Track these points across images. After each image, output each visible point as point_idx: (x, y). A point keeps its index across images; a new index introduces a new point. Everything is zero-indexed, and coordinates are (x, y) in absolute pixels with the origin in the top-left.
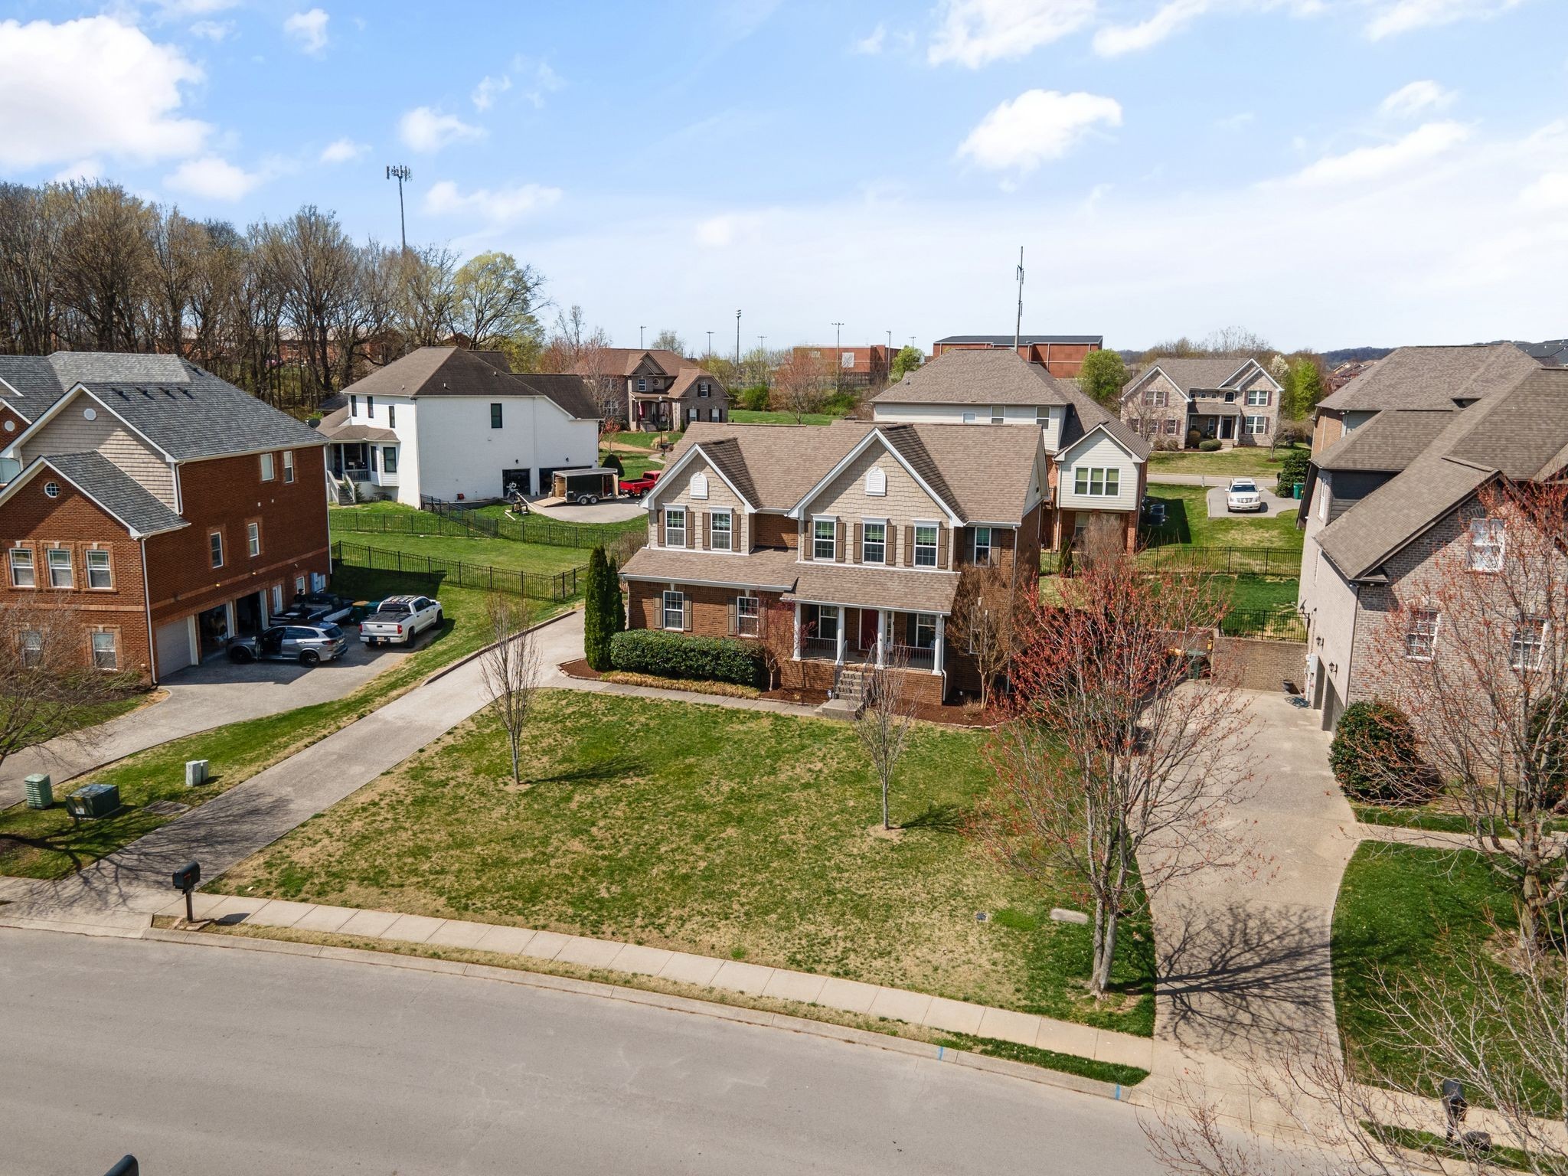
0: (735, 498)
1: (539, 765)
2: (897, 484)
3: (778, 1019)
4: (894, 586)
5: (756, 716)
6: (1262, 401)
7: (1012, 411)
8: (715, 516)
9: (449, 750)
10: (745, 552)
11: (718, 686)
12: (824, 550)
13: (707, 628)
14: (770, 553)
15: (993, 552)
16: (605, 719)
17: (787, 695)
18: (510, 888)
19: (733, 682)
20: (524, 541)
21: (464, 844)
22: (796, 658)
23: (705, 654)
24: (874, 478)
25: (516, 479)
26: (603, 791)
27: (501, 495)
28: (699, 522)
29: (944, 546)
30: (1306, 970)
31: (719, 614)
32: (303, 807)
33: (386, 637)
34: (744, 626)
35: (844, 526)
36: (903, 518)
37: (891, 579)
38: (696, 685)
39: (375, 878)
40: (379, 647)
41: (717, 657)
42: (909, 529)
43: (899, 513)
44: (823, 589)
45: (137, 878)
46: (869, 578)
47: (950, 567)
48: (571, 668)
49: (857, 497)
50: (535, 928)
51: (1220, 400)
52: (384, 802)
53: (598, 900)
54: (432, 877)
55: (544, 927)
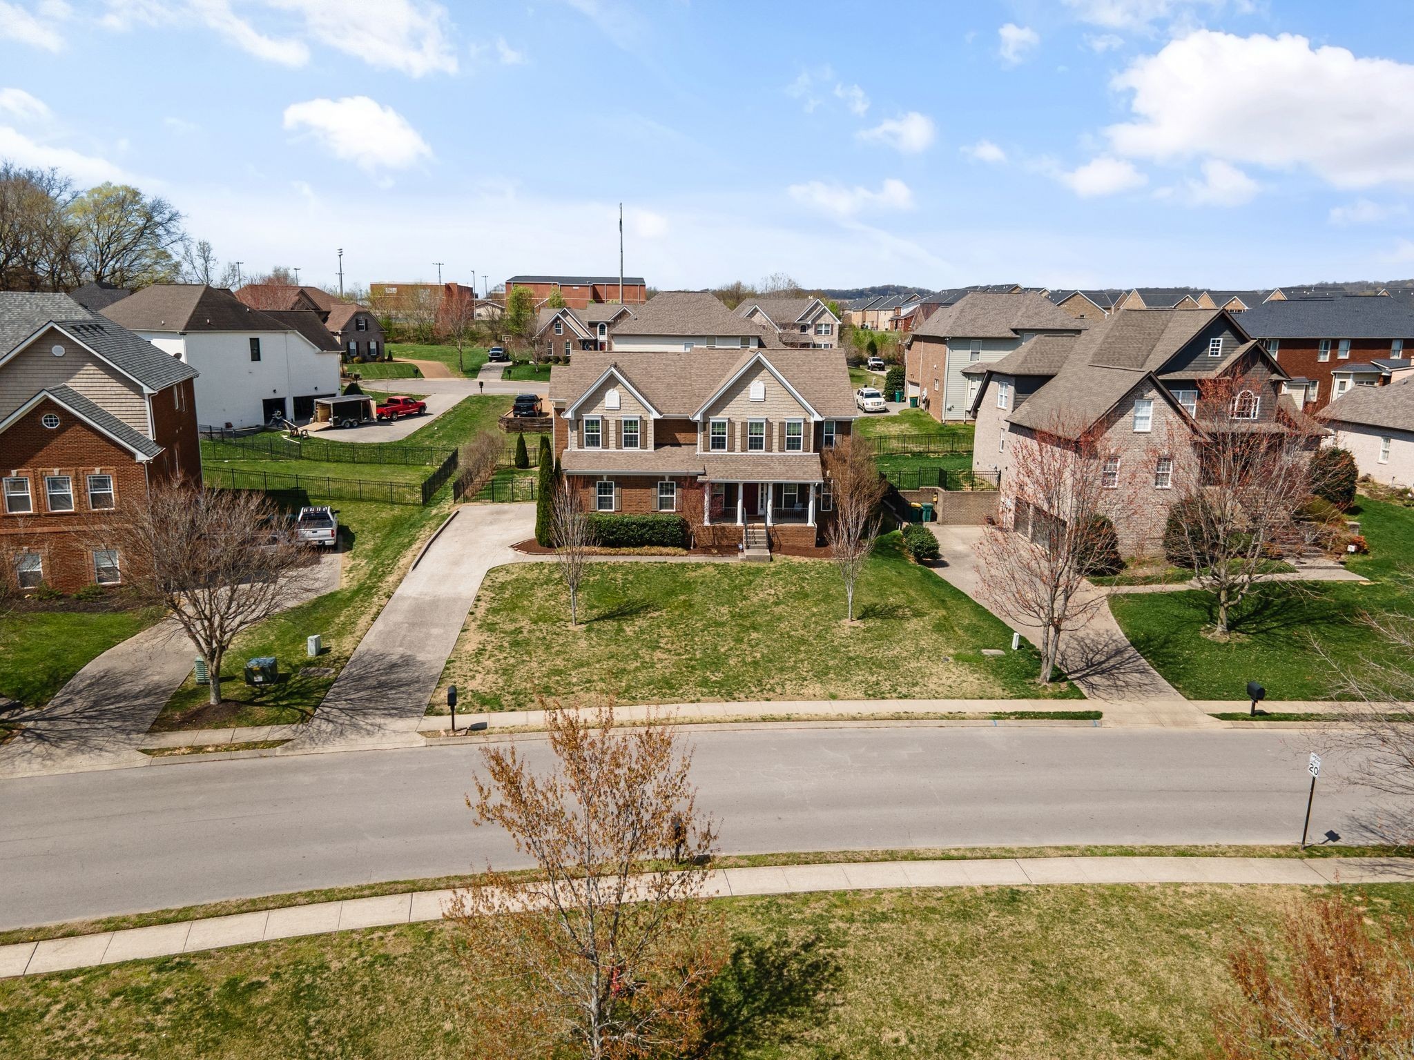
0: (642, 408)
1: (575, 612)
2: (772, 392)
4: (776, 465)
6: (827, 332)
7: (721, 340)
8: (626, 422)
9: (493, 611)
10: (651, 449)
11: (655, 549)
12: (718, 443)
13: (634, 507)
14: (667, 448)
15: (836, 438)
16: (591, 579)
17: (706, 550)
19: (665, 545)
20: (328, 461)
21: (582, 664)
22: (707, 523)
23: (643, 525)
24: (756, 389)
25: (273, 406)
26: (641, 623)
27: (262, 423)
28: (612, 427)
29: (807, 436)
30: (1130, 658)
31: (644, 496)
32: (430, 658)
33: (320, 541)
34: (664, 503)
35: (734, 424)
36: (777, 416)
37: (772, 461)
38: (637, 550)
39: (547, 691)
41: (652, 528)
42: (782, 424)
43: (774, 413)
44: (726, 471)
47: (812, 450)
48: (524, 547)
49: (743, 403)
50: (692, 702)
51: (797, 331)
52: (489, 648)
53: (716, 682)
54: (588, 685)
55: (698, 701)
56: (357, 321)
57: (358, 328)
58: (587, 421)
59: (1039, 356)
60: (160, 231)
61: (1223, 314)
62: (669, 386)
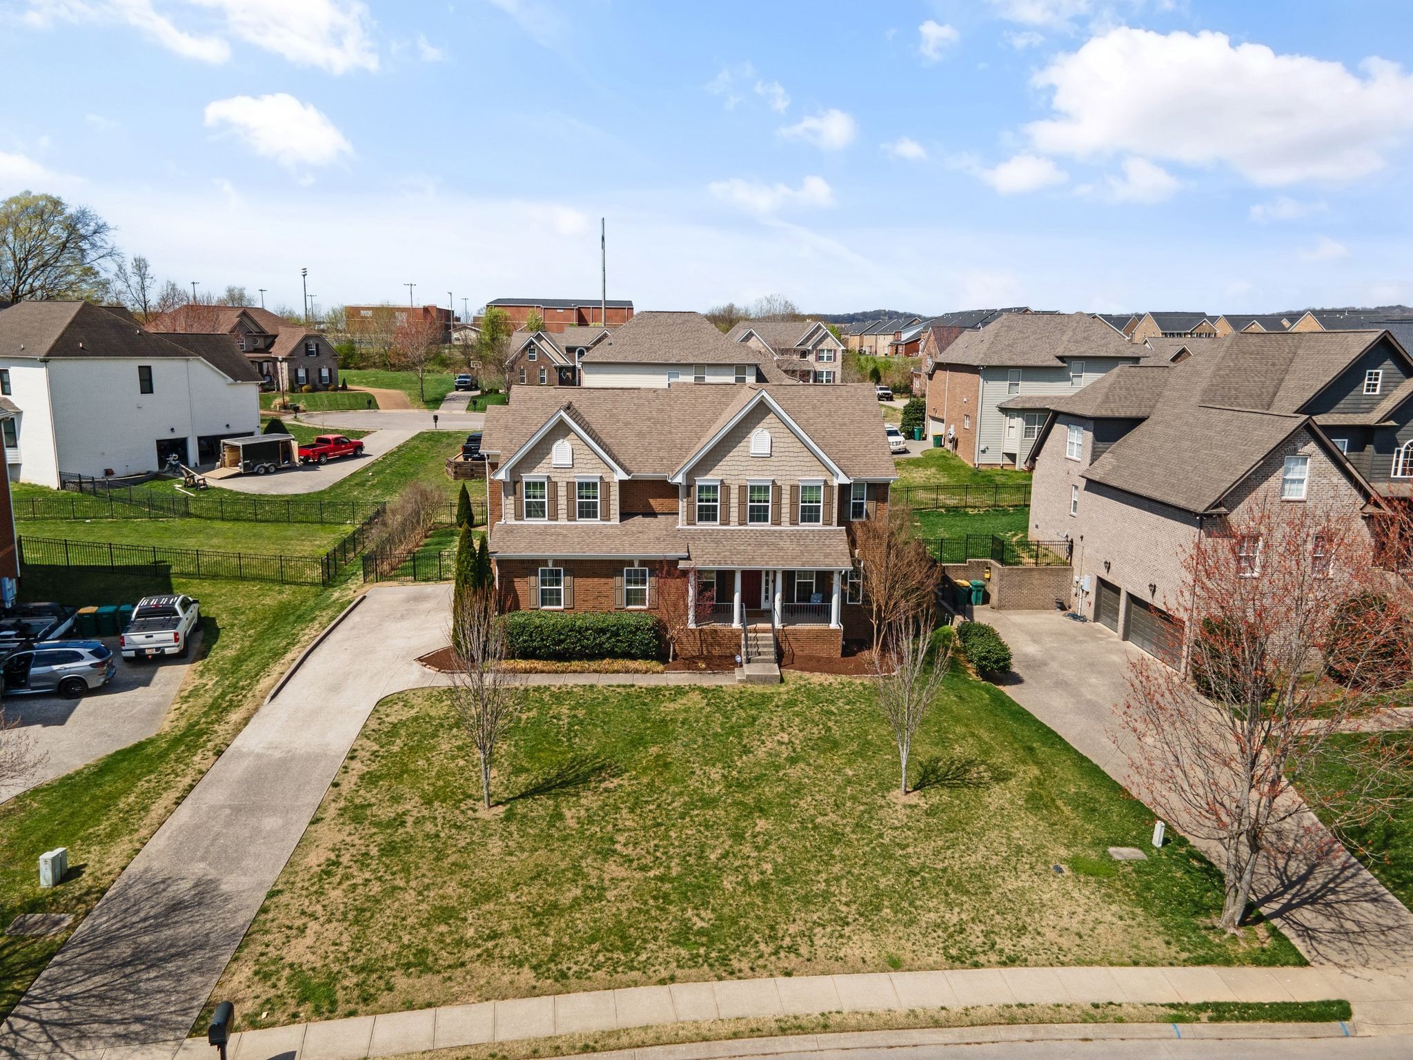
0: (603, 465)
1: (494, 781)
2: (781, 445)
3: (1003, 1032)
4: (786, 544)
6: (829, 358)
7: (712, 369)
8: (581, 485)
9: (370, 779)
10: (615, 520)
11: (619, 664)
12: (707, 514)
13: (591, 604)
14: (638, 520)
15: (868, 506)
16: (524, 717)
17: (690, 664)
18: (593, 940)
19: (633, 657)
20: (223, 519)
21: (488, 894)
22: (692, 626)
23: (602, 631)
24: (759, 440)
25: (171, 449)
26: (589, 800)
27: (155, 468)
28: (562, 492)
29: (828, 504)
31: (604, 588)
32: (242, 886)
33: (157, 649)
34: (633, 597)
35: (728, 488)
36: (788, 477)
37: (781, 538)
38: (594, 665)
39: (420, 962)
41: (616, 634)
42: (794, 488)
43: (784, 473)
44: (718, 554)
45: (83, 1036)
47: (835, 523)
48: (436, 660)
49: (742, 459)
50: (662, 982)
51: (796, 357)
52: (345, 860)
53: (701, 932)
54: (490, 944)
55: (672, 979)
56: (307, 346)
57: (308, 353)
58: (528, 484)
59: (1123, 392)
60: (85, 245)
61: (1385, 337)
62: (640, 434)
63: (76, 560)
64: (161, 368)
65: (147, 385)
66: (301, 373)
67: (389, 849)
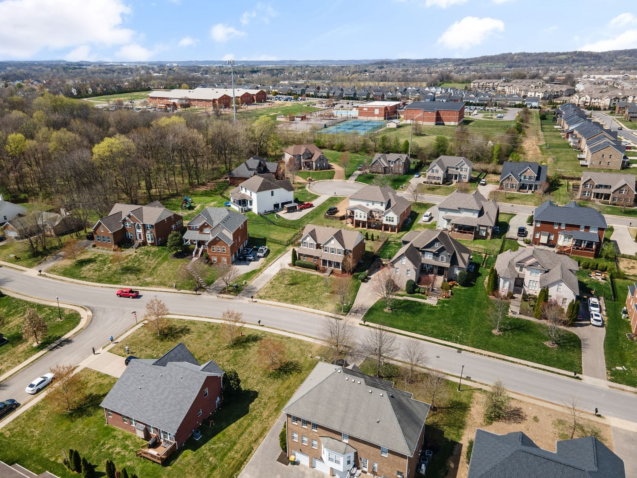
0: (313, 241)
1: (286, 282)
5: (315, 275)
6: (465, 171)
7: (376, 202)
8: (311, 243)
9: (274, 279)
10: (315, 249)
11: (310, 270)
12: (326, 251)
13: (309, 261)
14: (318, 250)
15: (349, 254)
16: (294, 275)
17: (320, 271)
19: (313, 269)
20: (279, 226)
21: (278, 293)
22: (322, 266)
24: (333, 242)
25: (276, 206)
26: (294, 287)
27: (273, 210)
28: (308, 244)
29: (342, 252)
30: (365, 311)
31: (310, 259)
32: (259, 288)
33: (261, 256)
34: (314, 261)
35: (329, 248)
37: (335, 256)
38: (307, 269)
39: (269, 297)
40: (259, 257)
41: (310, 265)
42: (337, 249)
44: (325, 257)
45: (244, 296)
46: (332, 256)
47: (343, 255)
48: (290, 265)
49: (330, 244)
51: (455, 170)
52: (268, 287)
53: (294, 300)
55: (288, 303)
56: (320, 158)
57: (320, 160)
58: (304, 242)
63: (255, 237)
64: (275, 191)
65: (272, 194)
66: (318, 165)
67: (272, 287)
